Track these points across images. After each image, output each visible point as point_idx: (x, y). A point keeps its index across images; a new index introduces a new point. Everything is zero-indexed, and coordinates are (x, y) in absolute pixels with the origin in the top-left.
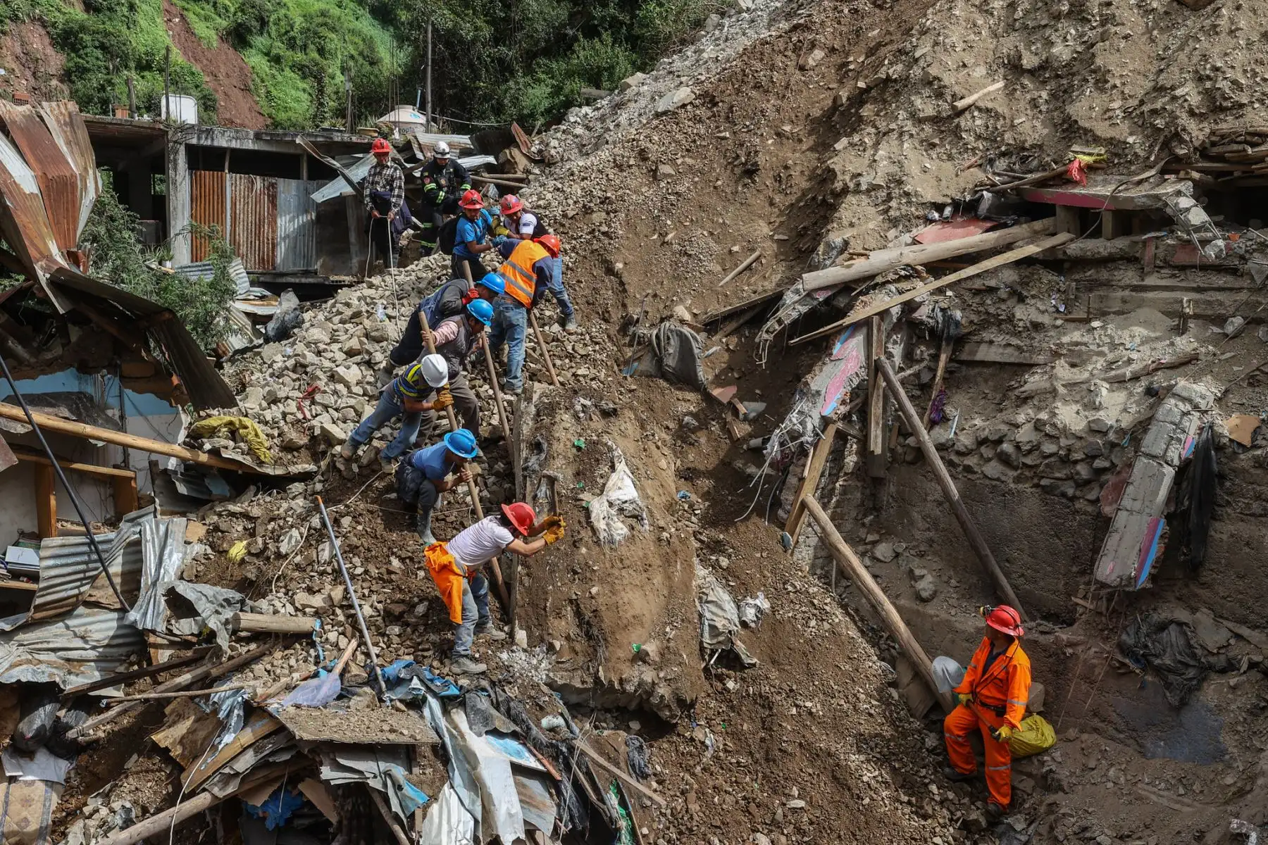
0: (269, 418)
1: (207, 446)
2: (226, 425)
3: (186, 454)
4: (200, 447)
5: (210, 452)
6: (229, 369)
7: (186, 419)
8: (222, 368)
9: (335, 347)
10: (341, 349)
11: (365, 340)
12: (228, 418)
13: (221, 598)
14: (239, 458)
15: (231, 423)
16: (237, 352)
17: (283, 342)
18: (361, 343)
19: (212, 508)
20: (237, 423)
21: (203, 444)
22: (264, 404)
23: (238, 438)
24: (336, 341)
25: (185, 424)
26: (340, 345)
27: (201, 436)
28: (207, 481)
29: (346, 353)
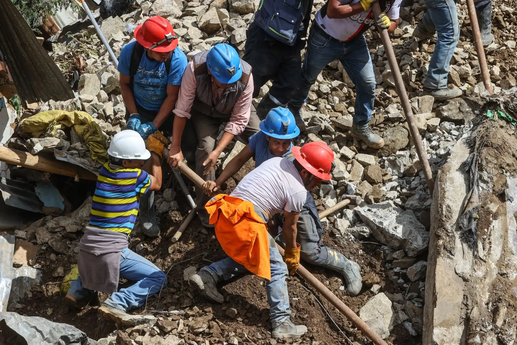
0: (110, 112)
1: (38, 147)
2: (59, 121)
3: (14, 157)
4: (30, 148)
5: (40, 154)
6: (59, 50)
7: (12, 114)
8: (50, 49)
9: (188, 21)
10: (195, 24)
11: (225, 11)
12: (61, 113)
13: (58, 336)
14: (77, 161)
15: (65, 118)
16: (67, 29)
17: (125, 16)
18: (221, 16)
19: (43, 224)
20: (73, 117)
21: (33, 144)
22: (104, 95)
23: (74, 137)
24: (191, 14)
25: (11, 121)
26: (194, 19)
27: (31, 136)
28: (37, 190)
29: (202, 29)
